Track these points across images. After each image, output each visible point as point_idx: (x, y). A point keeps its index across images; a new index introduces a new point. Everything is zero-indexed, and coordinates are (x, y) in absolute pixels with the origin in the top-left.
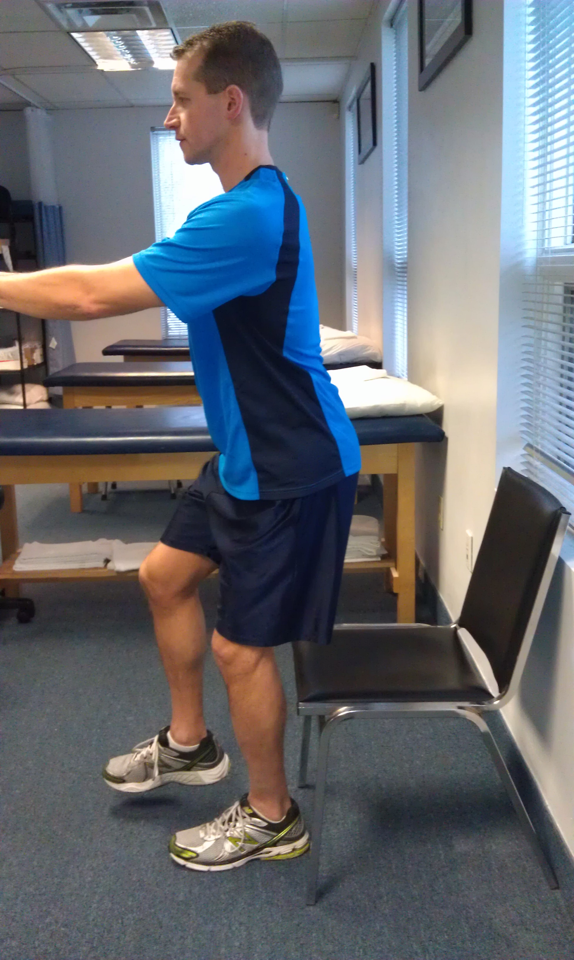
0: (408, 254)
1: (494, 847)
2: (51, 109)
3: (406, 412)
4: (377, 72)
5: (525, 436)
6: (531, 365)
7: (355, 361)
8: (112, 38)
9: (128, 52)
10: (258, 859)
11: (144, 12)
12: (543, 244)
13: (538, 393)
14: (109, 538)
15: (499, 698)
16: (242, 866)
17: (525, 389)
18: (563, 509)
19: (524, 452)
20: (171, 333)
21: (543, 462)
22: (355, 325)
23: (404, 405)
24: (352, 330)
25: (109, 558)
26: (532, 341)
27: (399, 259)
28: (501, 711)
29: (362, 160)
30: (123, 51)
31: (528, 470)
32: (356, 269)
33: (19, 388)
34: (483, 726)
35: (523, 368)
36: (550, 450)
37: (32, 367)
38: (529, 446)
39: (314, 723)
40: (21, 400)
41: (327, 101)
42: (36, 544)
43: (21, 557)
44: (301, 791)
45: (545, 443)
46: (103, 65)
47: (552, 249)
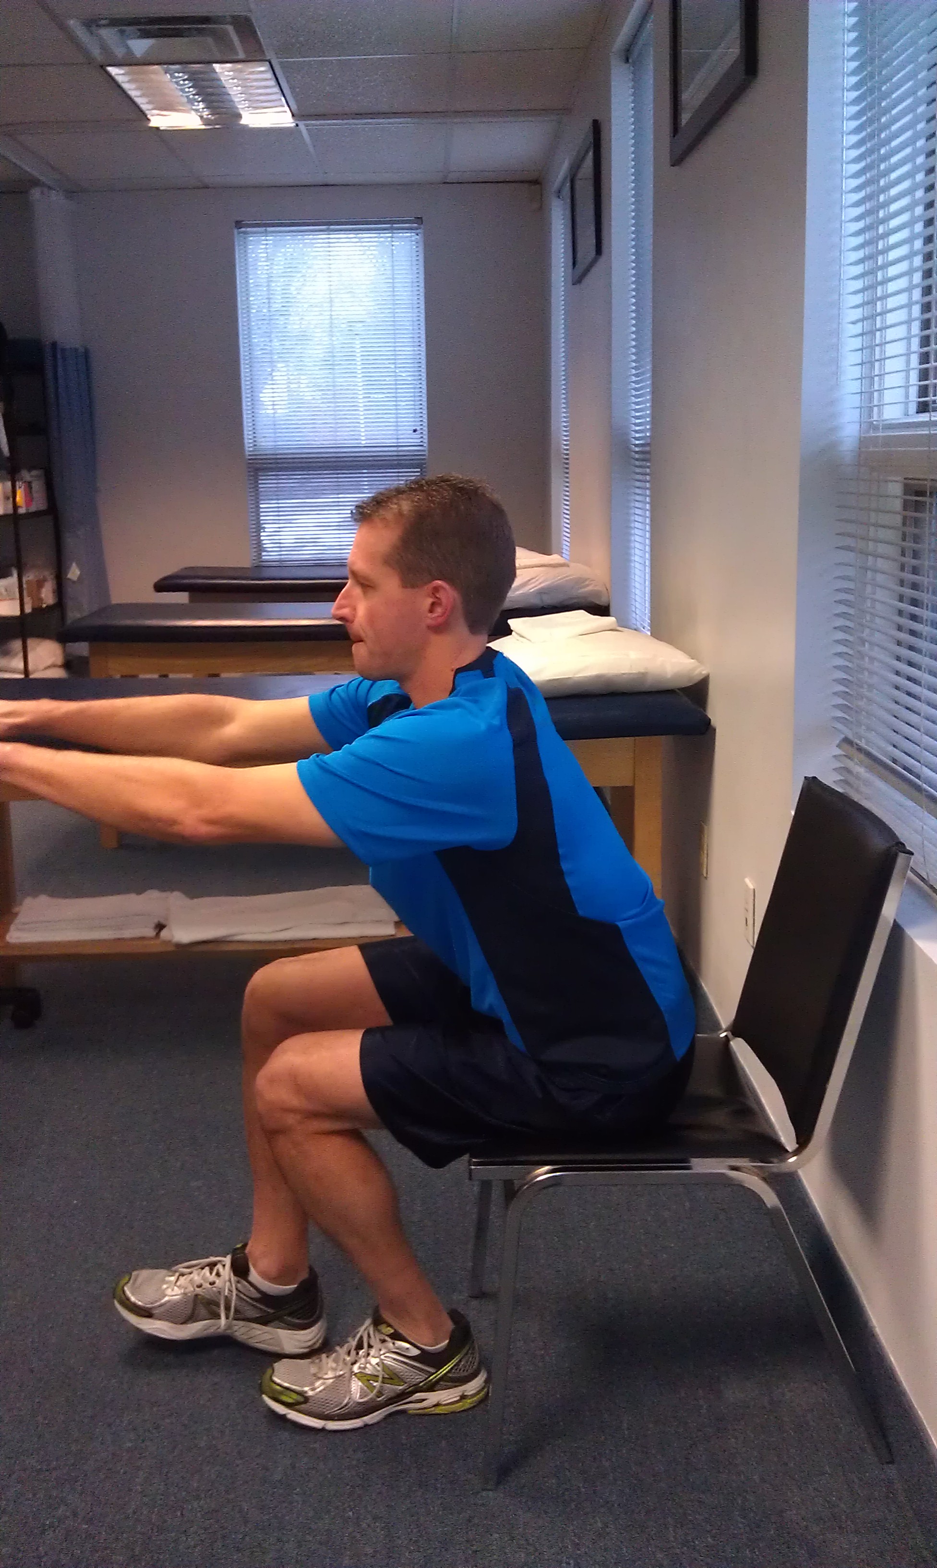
0: (652, 430)
1: (788, 1395)
2: (73, 191)
3: (647, 686)
4: (604, 135)
5: (839, 726)
6: (851, 611)
7: (566, 603)
8: (172, 76)
9: (200, 99)
10: (403, 1412)
11: (226, 34)
12: (870, 416)
13: (862, 656)
14: (163, 889)
15: (796, 1152)
16: (378, 1423)
17: (841, 649)
18: (900, 847)
19: (839, 752)
20: (265, 556)
21: (870, 769)
22: (566, 545)
23: (644, 675)
24: (561, 554)
25: (163, 921)
26: (850, 572)
27: (637, 439)
28: (800, 1172)
29: (579, 277)
30: (191, 97)
31: (846, 782)
32: (567, 454)
33: (17, 645)
34: (770, 1199)
35: (837, 615)
36: (881, 748)
37: (38, 611)
38: (847, 741)
39: (497, 1193)
40: (21, 665)
41: (522, 182)
42: (43, 899)
43: (19, 919)
44: (474, 1303)
45: (872, 736)
46: (160, 120)
47: (885, 422)
